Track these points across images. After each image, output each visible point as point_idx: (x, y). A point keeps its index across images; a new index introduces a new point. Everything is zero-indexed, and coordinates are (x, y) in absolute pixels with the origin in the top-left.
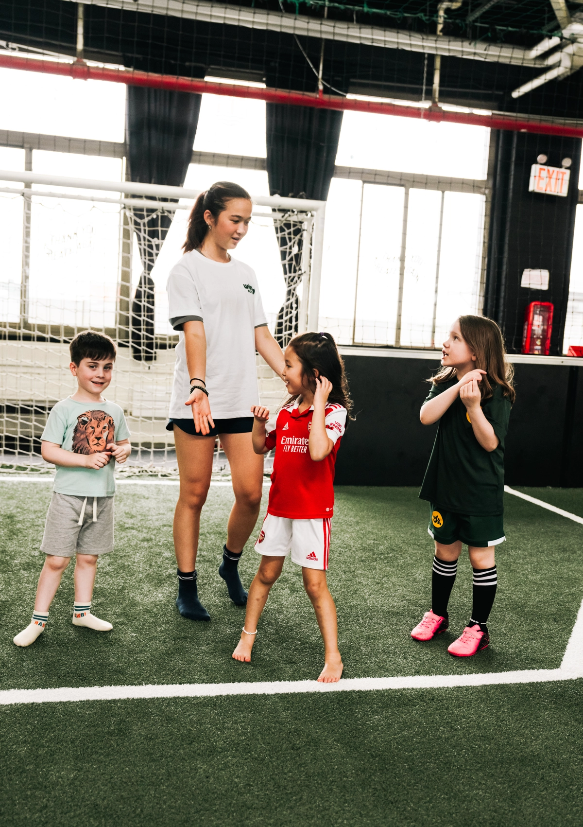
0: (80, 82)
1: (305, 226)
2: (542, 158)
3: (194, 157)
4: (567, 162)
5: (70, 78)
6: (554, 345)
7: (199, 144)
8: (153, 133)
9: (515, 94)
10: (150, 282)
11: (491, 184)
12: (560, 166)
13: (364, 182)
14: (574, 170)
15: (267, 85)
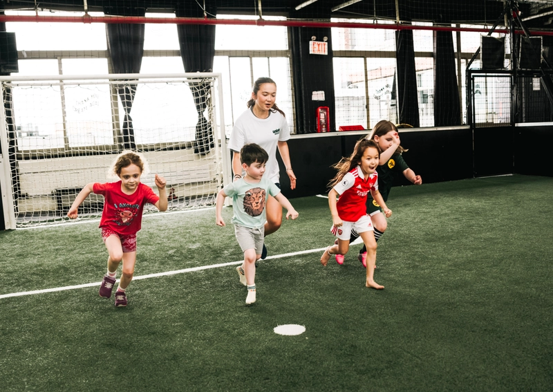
0: (87, 25)
1: (211, 84)
2: (314, 37)
3: (144, 53)
4: (326, 39)
5: (82, 24)
6: (332, 127)
7: (146, 47)
8: (123, 44)
9: (297, 8)
10: (130, 119)
11: (291, 51)
12: (323, 41)
13: (230, 57)
14: (329, 42)
15: (177, 16)
